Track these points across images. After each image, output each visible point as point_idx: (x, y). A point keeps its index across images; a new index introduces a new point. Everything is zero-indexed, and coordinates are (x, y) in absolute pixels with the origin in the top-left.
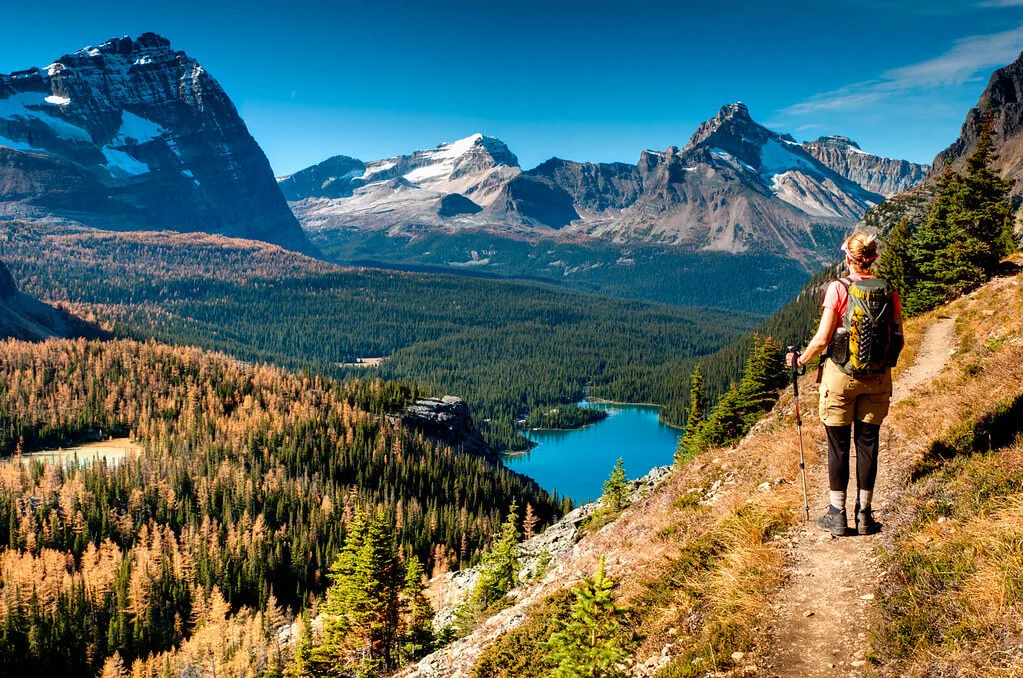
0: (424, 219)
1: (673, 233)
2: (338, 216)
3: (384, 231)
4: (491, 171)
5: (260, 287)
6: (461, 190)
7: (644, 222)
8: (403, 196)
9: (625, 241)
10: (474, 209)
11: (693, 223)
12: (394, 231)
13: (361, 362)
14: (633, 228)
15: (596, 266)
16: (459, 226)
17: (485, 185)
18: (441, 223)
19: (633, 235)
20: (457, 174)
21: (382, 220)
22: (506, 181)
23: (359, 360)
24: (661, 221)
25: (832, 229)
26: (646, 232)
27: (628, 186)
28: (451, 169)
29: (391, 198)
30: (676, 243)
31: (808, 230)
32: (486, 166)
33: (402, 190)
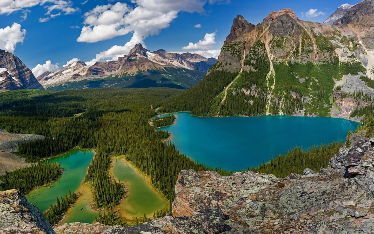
0: (70, 81)
1: (133, 73)
2: (49, 85)
3: (61, 85)
4: (83, 68)
5: (37, 99)
6: (77, 73)
7: (125, 72)
8: (63, 77)
9: (121, 77)
10: (81, 76)
11: (138, 70)
12: (63, 85)
13: (75, 115)
14: (123, 73)
15: (116, 84)
16: (79, 81)
17: (82, 71)
18: (74, 81)
19: (123, 75)
20: (74, 70)
21: (59, 83)
22: (87, 69)
23: (74, 115)
24: (129, 71)
25: (168, 67)
26: (126, 74)
27: (117, 66)
28: (73, 69)
29: (60, 78)
30: (134, 75)
31: (164, 68)
32: (81, 67)
33: (62, 76)
